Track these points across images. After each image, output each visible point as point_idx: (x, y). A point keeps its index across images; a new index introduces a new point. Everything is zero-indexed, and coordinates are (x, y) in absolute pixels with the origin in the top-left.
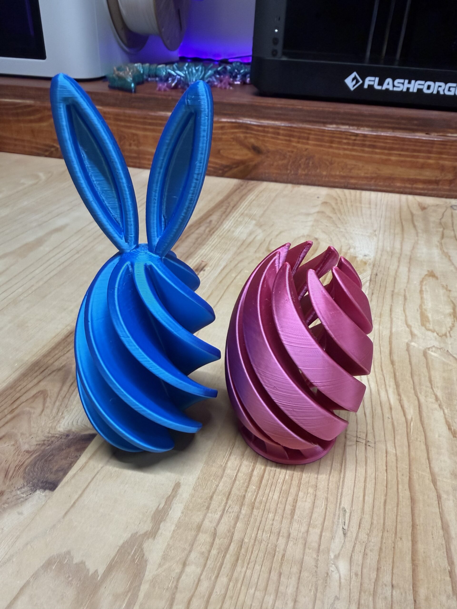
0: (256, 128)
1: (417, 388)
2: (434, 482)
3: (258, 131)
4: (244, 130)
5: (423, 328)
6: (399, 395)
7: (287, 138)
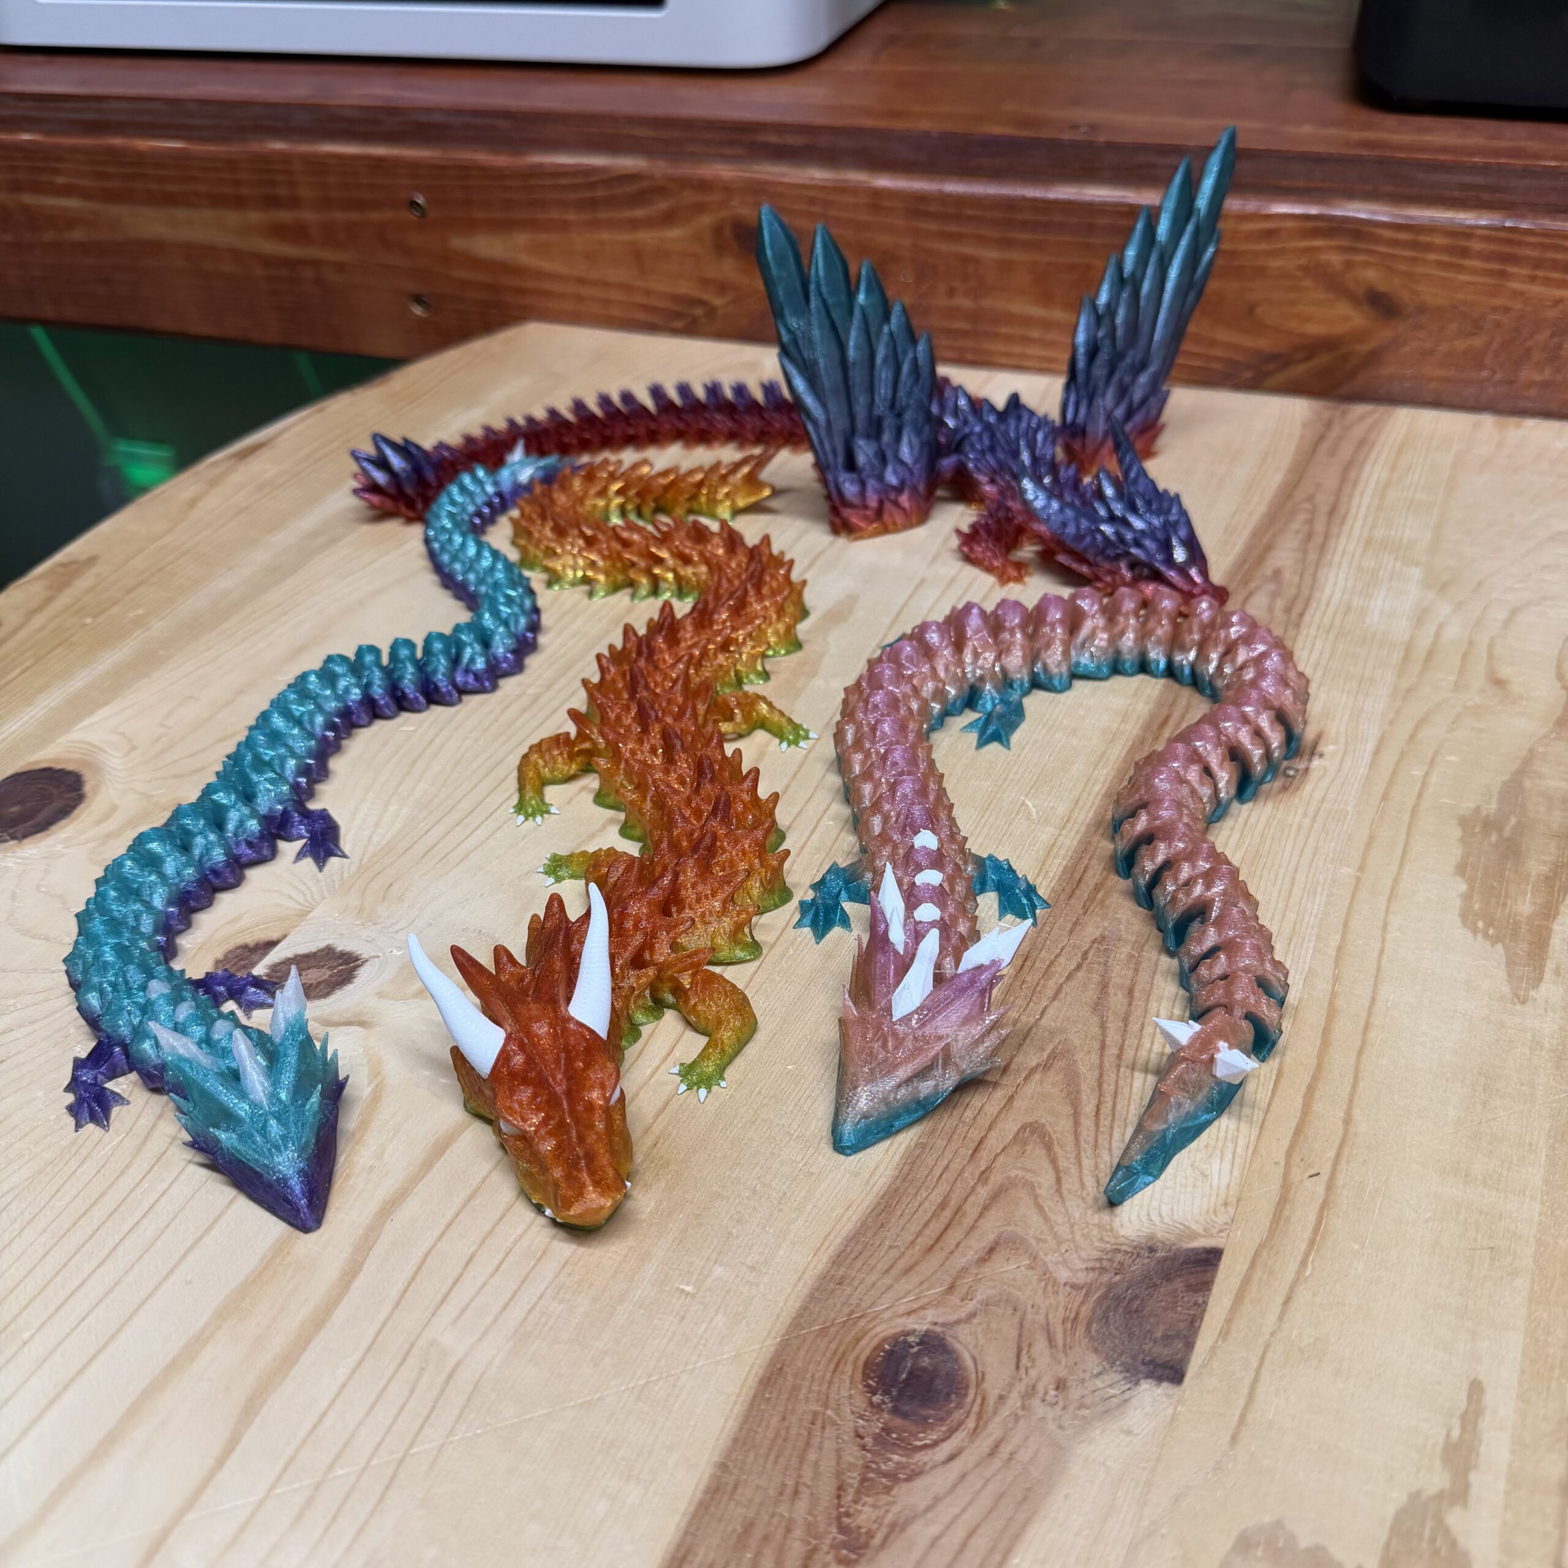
0: (1388, 234)
3: (1394, 243)
4: (1345, 243)
7: (1496, 266)
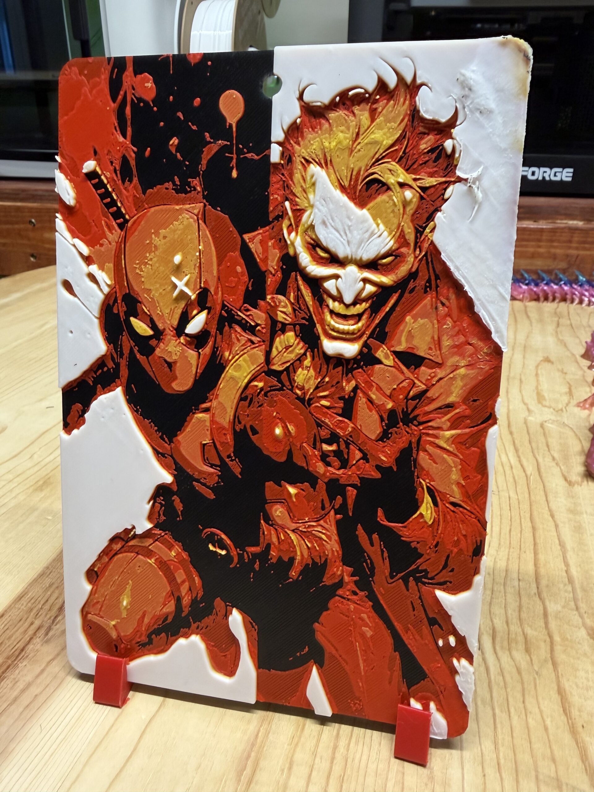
1: (536, 451)
2: (552, 516)
5: (540, 406)
6: (519, 457)
